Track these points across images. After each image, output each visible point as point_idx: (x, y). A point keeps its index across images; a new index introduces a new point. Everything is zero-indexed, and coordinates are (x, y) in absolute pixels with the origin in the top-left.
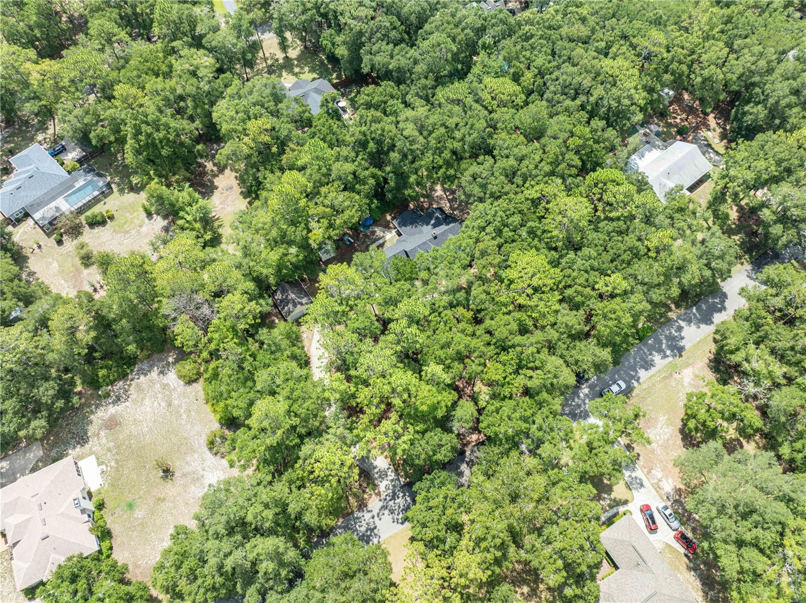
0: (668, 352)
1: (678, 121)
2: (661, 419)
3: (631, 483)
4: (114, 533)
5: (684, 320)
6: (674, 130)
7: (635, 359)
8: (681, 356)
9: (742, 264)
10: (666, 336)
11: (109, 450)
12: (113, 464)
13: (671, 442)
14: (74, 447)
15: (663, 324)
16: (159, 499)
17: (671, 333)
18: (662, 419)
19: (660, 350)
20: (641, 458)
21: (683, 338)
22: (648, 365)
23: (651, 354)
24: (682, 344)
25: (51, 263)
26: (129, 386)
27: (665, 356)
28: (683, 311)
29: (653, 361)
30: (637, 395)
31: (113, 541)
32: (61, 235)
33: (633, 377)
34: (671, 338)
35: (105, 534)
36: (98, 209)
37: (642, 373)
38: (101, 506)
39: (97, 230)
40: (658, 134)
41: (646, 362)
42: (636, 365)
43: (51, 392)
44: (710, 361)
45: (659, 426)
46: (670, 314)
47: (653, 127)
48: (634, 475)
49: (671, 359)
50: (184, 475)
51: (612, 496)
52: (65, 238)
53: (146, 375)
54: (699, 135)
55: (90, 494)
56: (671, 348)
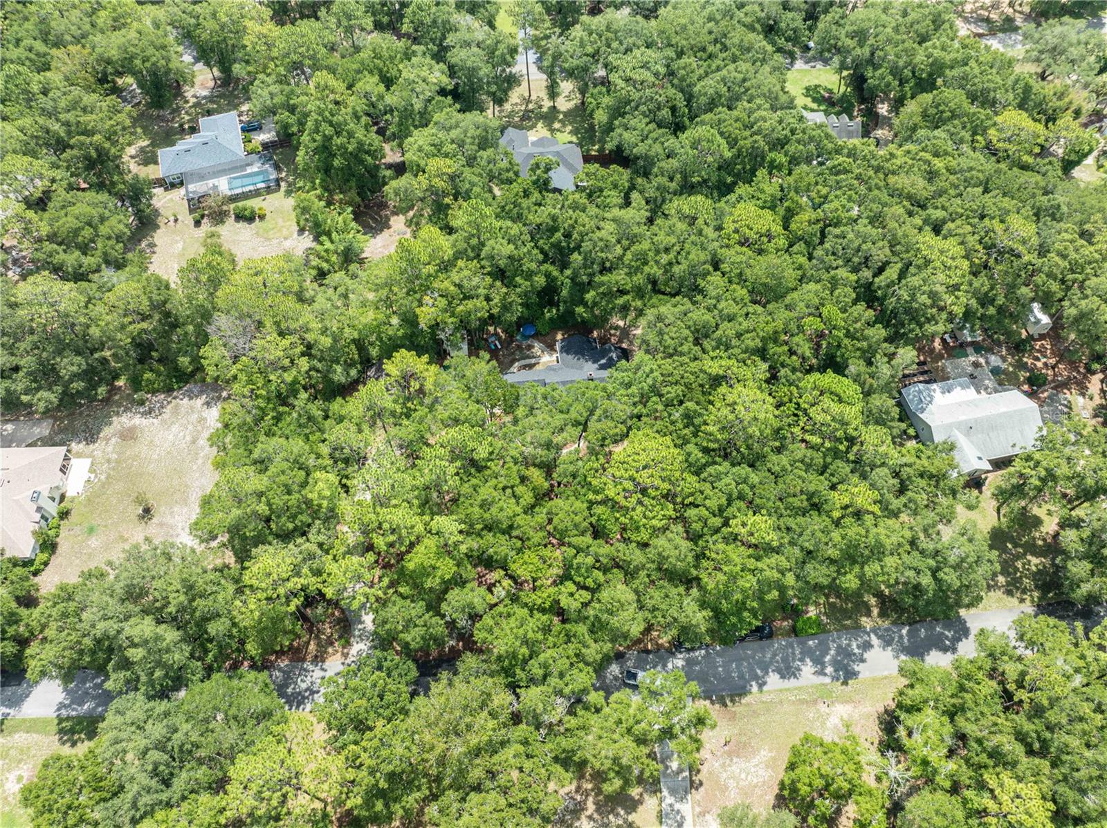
0: (829, 670)
1: (1039, 364)
2: (762, 752)
3: (667, 815)
5: (879, 637)
6: (1023, 375)
7: (775, 655)
8: (845, 683)
9: (1022, 601)
10: (839, 647)
11: (109, 461)
12: (103, 477)
13: (758, 791)
14: (80, 442)
15: (846, 628)
16: (121, 537)
17: (849, 645)
18: (765, 754)
19: (819, 662)
20: (701, 789)
21: (863, 661)
22: (788, 672)
23: (802, 660)
24: (856, 668)
25: (177, 242)
26: (169, 403)
27: (821, 673)
28: (887, 624)
29: (800, 670)
30: (748, 705)
31: (53, 558)
32: (203, 216)
33: (756, 678)
34: (845, 653)
35: (49, 546)
36: (254, 204)
37: (773, 679)
38: (64, 515)
39: (241, 225)
40: (996, 371)
41: (788, 668)
42: (771, 663)
44: (886, 711)
45: (755, 761)
46: (864, 619)
47: (995, 360)
48: (677, 806)
49: (827, 680)
50: (161, 525)
51: (631, 818)
52: (205, 220)
53: (191, 398)
54: (1061, 396)
55: (63, 497)
56: (838, 665)
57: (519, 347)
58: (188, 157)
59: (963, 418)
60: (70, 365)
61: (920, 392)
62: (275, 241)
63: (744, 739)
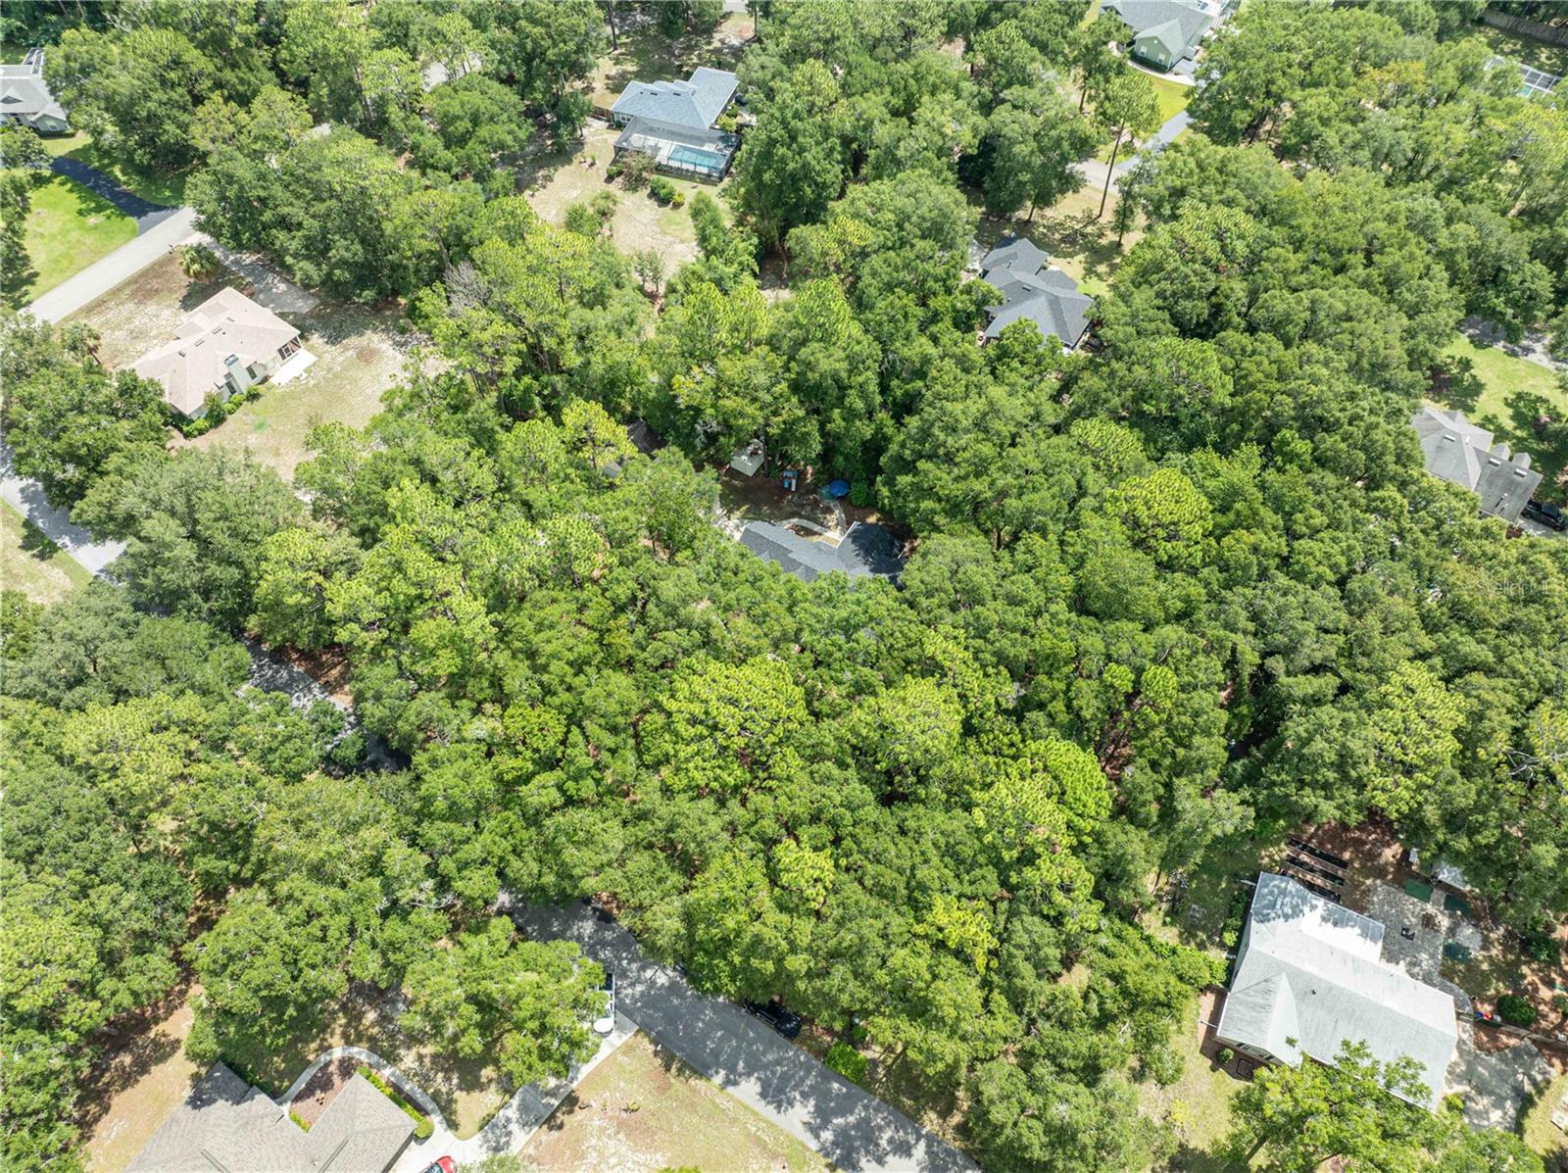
0: (827, 1135)
1: (1545, 993)
2: (658, 1156)
3: (495, 1125)
4: (221, 428)
5: (929, 1152)
6: (1499, 988)
7: (778, 1062)
8: (832, 1167)
10: (867, 1120)
11: (329, 370)
12: (312, 382)
14: (322, 337)
15: (898, 1106)
17: (881, 1129)
18: (659, 1159)
19: (823, 1115)
20: (555, 1134)
21: (880, 1161)
22: (775, 1094)
23: (805, 1096)
24: (863, 1162)
25: (576, 188)
26: (426, 346)
27: (815, 1131)
28: (956, 1145)
29: (791, 1104)
30: (694, 1090)
31: (212, 431)
32: (620, 173)
33: (731, 1069)
34: (867, 1135)
35: (215, 418)
36: (681, 187)
37: (749, 1089)
38: (253, 396)
39: (652, 204)
40: (1452, 951)
41: (780, 1090)
42: (765, 1067)
43: (347, 255)
45: (641, 1157)
46: (933, 1115)
47: (1468, 936)
48: (514, 1127)
49: (814, 1145)
51: (457, 1095)
52: (620, 179)
54: (1541, 1063)
55: (265, 380)
56: (843, 1139)
57: (816, 503)
59: (1310, 968)
60: (344, 249)
61: (1283, 893)
63: (653, 1123)
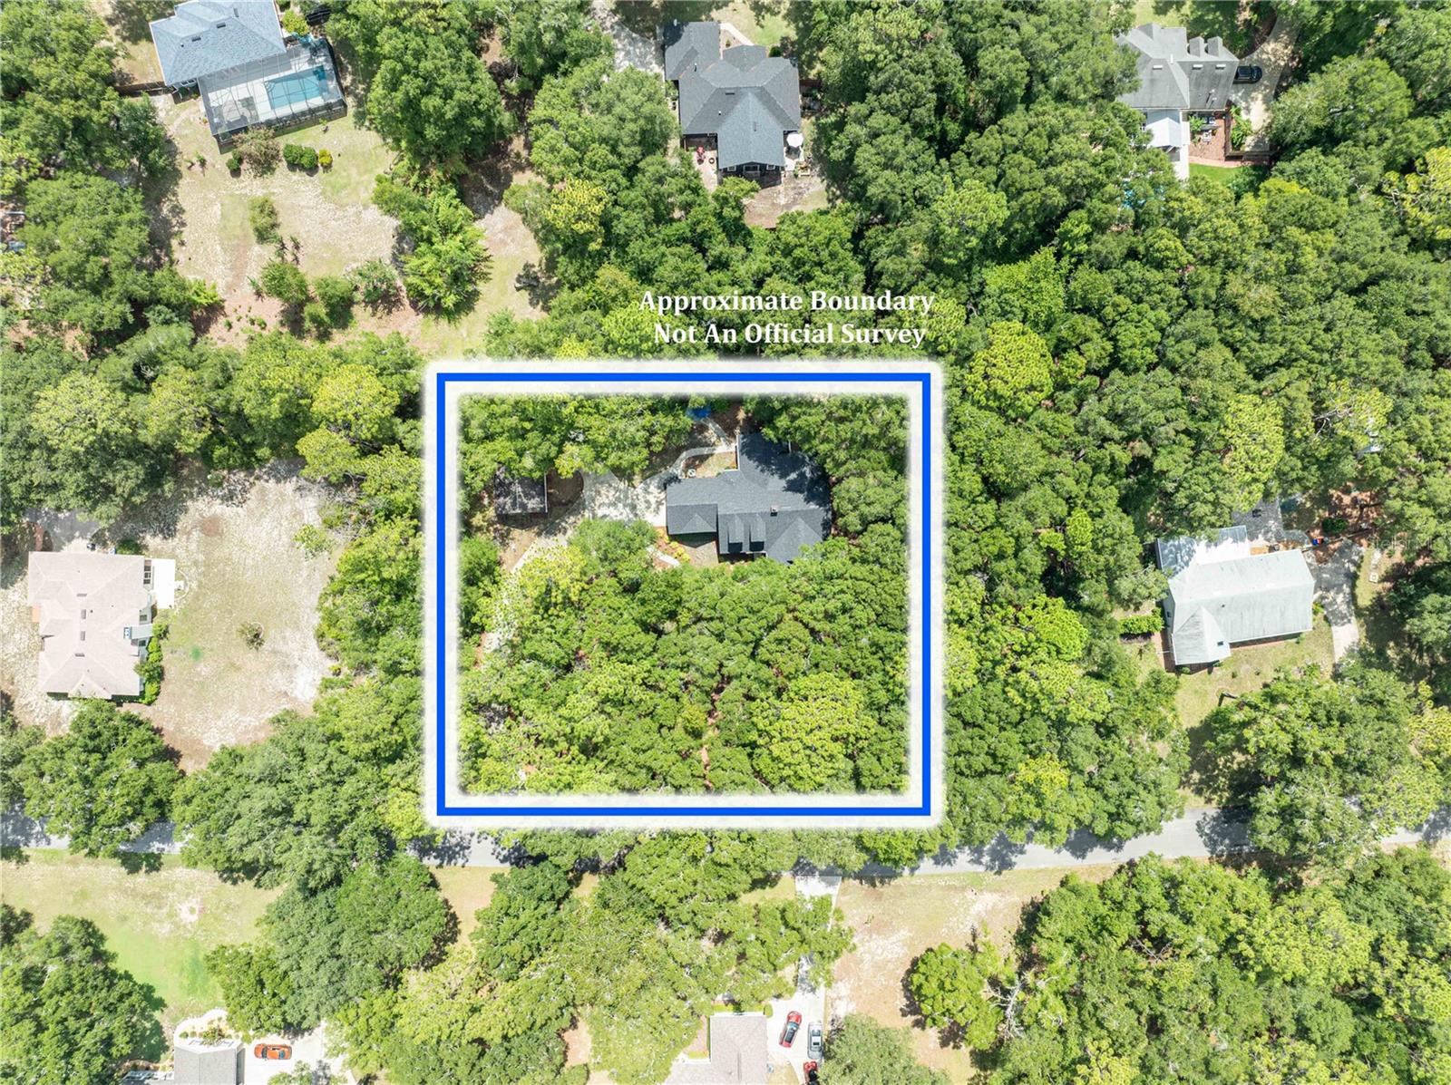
0: (986, 859)
2: (902, 932)
3: (803, 979)
4: (167, 676)
6: (1320, 514)
8: (999, 873)
9: (1209, 801)
11: (196, 563)
12: (194, 585)
13: (891, 966)
14: (155, 535)
16: (233, 665)
18: (904, 933)
19: (977, 850)
21: (1022, 852)
22: (943, 858)
23: (960, 848)
24: (1014, 859)
25: (212, 203)
26: (252, 484)
27: (978, 862)
29: (955, 856)
30: (897, 887)
31: (163, 684)
32: (241, 159)
33: (910, 862)
34: (1006, 843)
35: (155, 675)
36: (308, 139)
37: (927, 865)
38: (163, 634)
39: (298, 176)
40: (1288, 507)
41: (945, 854)
44: (1032, 903)
45: (893, 939)
49: (981, 869)
50: (275, 652)
52: (245, 166)
53: (278, 481)
54: (1356, 548)
55: (154, 611)
56: (995, 855)
58: (199, 51)
59: (1218, 591)
62: (351, 210)
63: (886, 918)
